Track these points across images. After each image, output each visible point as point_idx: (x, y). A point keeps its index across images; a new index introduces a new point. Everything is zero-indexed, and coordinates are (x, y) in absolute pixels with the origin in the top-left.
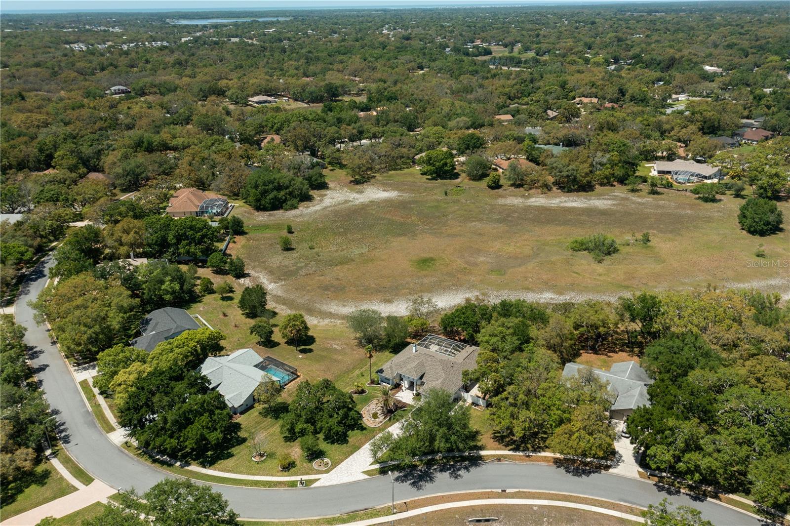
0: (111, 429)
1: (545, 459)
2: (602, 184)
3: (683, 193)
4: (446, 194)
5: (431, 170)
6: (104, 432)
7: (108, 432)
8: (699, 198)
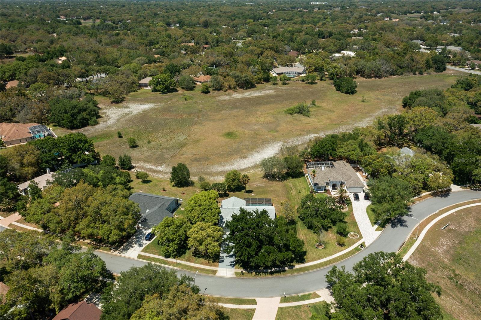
0: (214, 272)
1: (426, 196)
2: (258, 83)
3: (297, 82)
4: (186, 99)
5: (163, 88)
6: (213, 275)
7: (215, 274)
8: (306, 83)
